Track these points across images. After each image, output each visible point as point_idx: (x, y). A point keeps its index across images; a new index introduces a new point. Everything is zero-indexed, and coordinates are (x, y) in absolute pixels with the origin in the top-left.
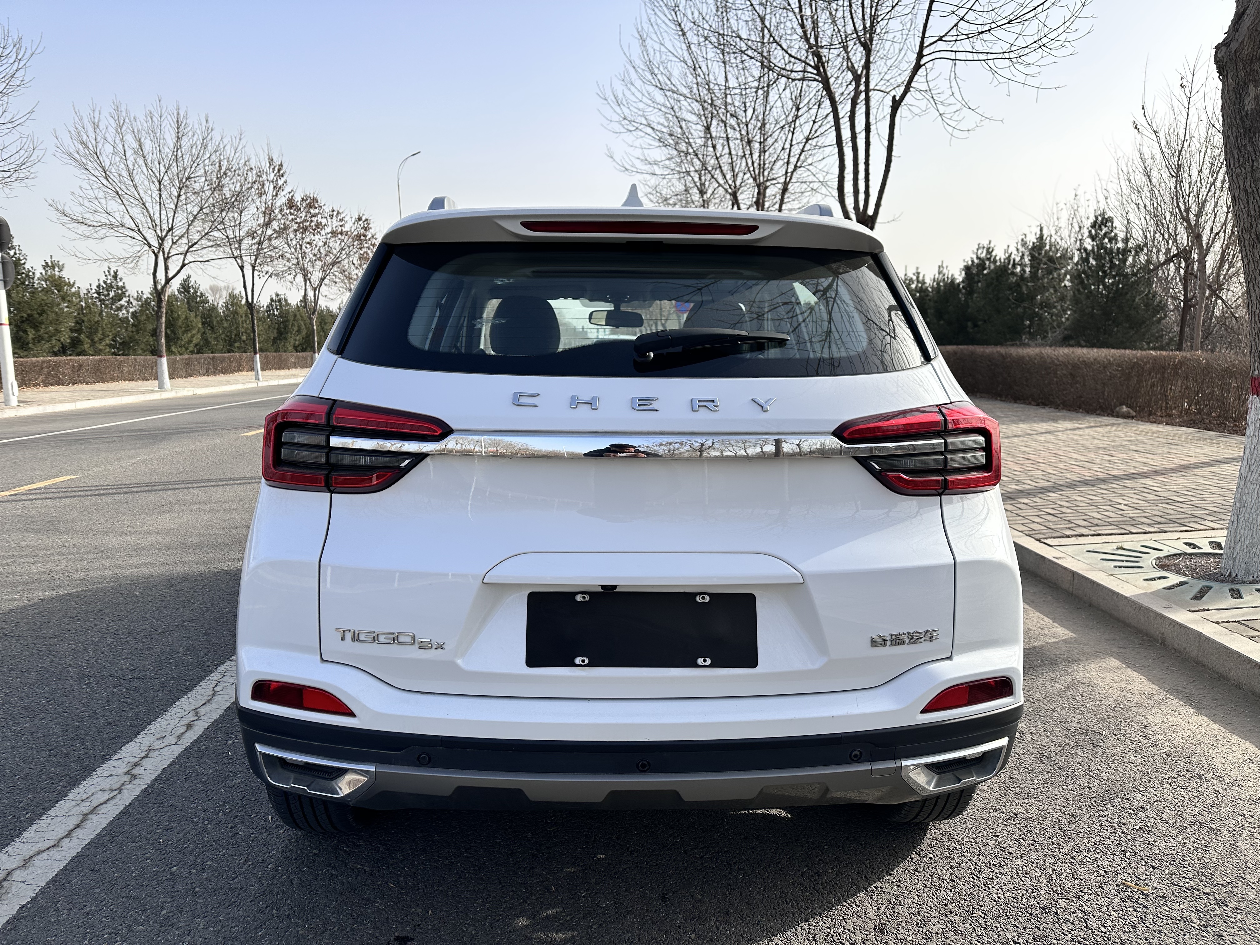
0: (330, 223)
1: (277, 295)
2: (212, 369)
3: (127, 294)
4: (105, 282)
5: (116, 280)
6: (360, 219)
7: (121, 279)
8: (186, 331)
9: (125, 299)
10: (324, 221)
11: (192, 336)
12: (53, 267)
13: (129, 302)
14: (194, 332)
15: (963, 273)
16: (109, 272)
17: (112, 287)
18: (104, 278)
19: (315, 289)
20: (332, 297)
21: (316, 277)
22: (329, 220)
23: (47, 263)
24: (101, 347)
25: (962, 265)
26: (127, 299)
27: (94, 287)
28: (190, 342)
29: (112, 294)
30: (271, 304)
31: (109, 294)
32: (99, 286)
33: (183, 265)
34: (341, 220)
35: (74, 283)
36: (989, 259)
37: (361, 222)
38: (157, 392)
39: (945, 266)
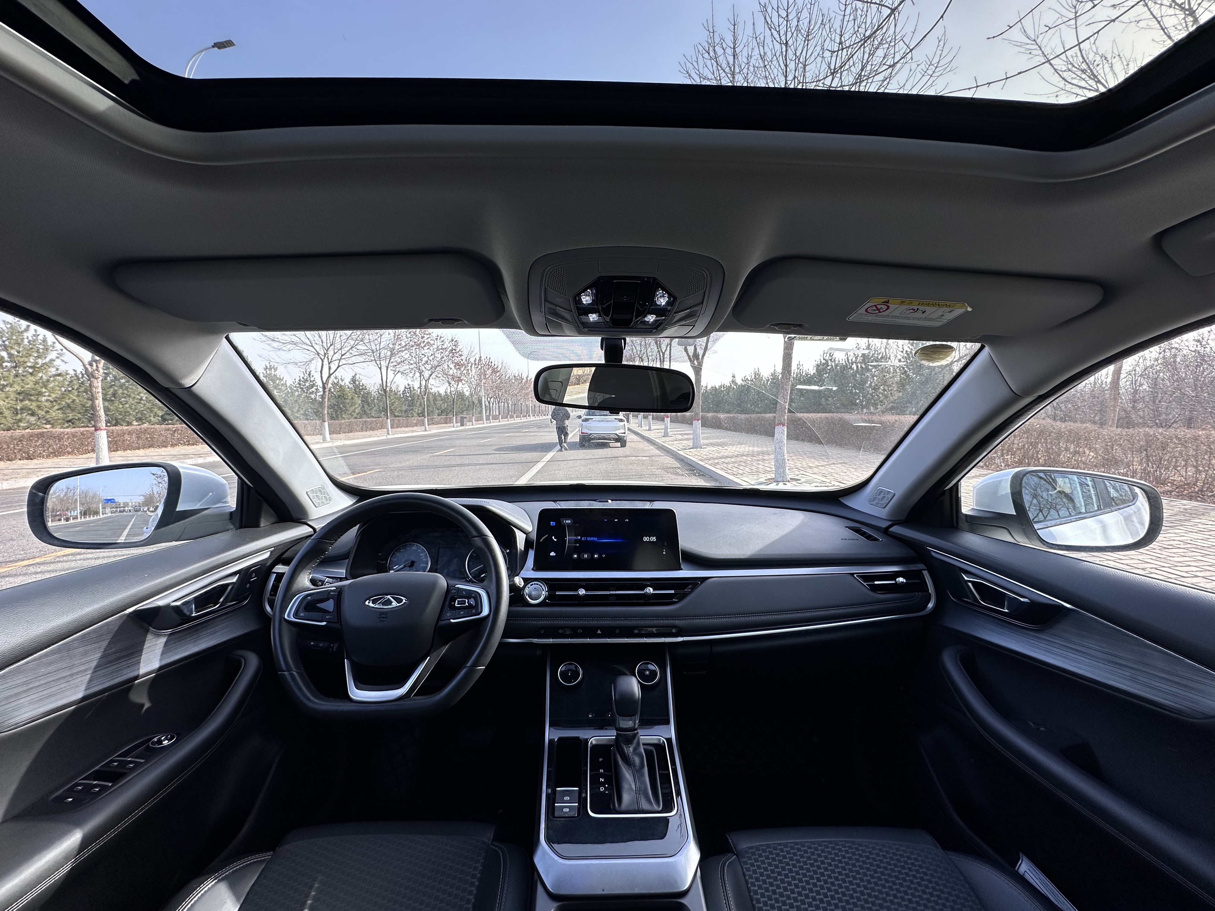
0: (436, 343)
1: (409, 385)
2: (367, 427)
3: (316, 384)
4: (303, 378)
5: (310, 376)
6: (452, 340)
7: (313, 376)
8: (351, 406)
9: (315, 388)
10: (432, 342)
11: (355, 409)
12: (270, 369)
13: (317, 389)
14: (356, 406)
15: (815, 368)
16: (306, 372)
17: (307, 381)
18: (303, 375)
19: (426, 381)
20: (437, 386)
21: (427, 374)
22: (435, 341)
23: (266, 367)
24: (298, 416)
25: (814, 364)
26: (316, 388)
27: (297, 381)
28: (354, 411)
29: (307, 384)
30: (405, 390)
31: (305, 385)
32: (300, 380)
33: (339, 367)
34: (442, 341)
35: (283, 378)
36: (831, 360)
37: (453, 342)
38: (322, 443)
39: (801, 364)
